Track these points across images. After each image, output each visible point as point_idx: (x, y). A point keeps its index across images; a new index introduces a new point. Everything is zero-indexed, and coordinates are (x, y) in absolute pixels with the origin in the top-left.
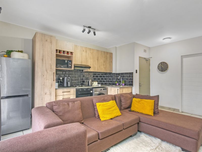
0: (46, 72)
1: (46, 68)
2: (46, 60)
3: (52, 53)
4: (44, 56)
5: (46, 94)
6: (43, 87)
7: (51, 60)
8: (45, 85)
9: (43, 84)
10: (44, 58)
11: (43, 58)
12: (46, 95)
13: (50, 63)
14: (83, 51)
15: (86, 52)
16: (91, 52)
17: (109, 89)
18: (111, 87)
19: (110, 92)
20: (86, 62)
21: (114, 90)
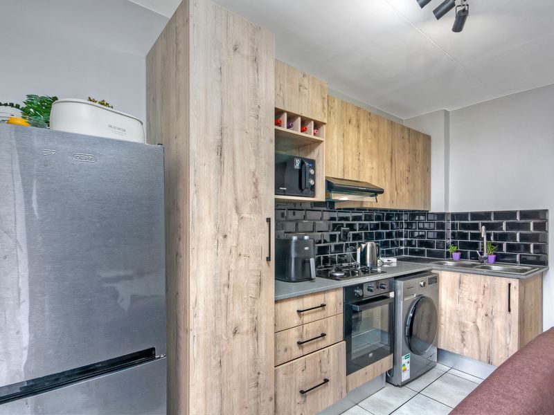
0: (235, 216)
1: (235, 193)
2: (234, 154)
3: (257, 117)
4: (224, 131)
5: (235, 332)
6: (223, 298)
7: (257, 153)
8: (232, 282)
9: (225, 279)
10: (225, 140)
11: (222, 140)
12: (238, 337)
13: (253, 166)
14: (350, 122)
15: (358, 126)
16: (372, 130)
17: (447, 278)
18: (460, 274)
19: (453, 291)
20: (357, 168)
21: (482, 288)
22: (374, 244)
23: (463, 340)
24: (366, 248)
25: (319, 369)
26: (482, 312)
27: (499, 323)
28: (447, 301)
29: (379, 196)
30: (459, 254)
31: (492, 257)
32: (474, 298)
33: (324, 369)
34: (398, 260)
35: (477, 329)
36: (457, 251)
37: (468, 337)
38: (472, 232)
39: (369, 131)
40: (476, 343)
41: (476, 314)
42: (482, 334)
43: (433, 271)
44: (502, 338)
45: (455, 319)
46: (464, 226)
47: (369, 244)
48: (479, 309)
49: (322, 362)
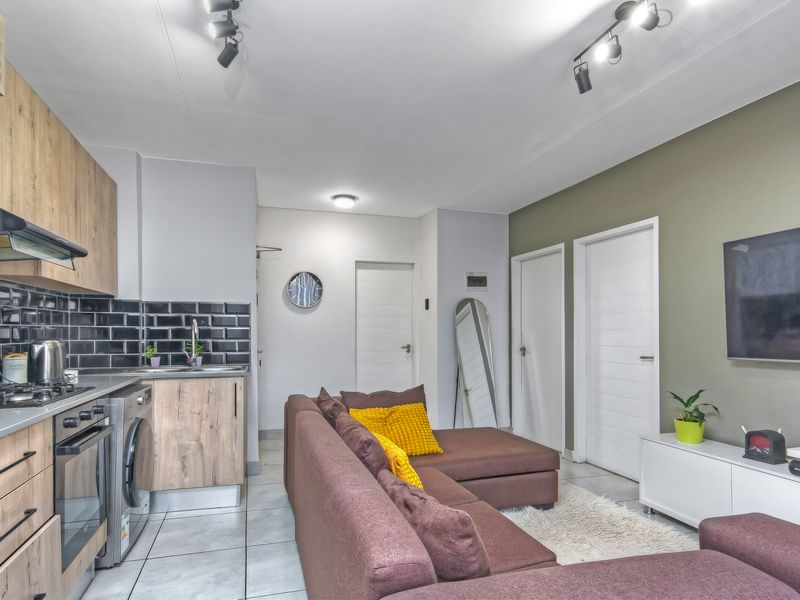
14: (20, 111)
15: (33, 125)
16: (50, 141)
17: (161, 389)
18: (178, 381)
19: (170, 406)
20: (31, 201)
21: (206, 394)
22: (59, 345)
23: (184, 467)
24: (42, 352)
25: (27, 581)
26: (206, 424)
27: (224, 433)
28: (162, 423)
29: (77, 260)
30: (158, 359)
31: (200, 359)
32: (196, 409)
33: (34, 578)
34: (80, 373)
35: (201, 447)
36: (156, 356)
37: (190, 462)
38: (174, 327)
39: (47, 142)
40: (199, 464)
41: (200, 429)
42: (207, 452)
43: (144, 383)
44: (228, 450)
45: (174, 443)
46: (162, 321)
47: (47, 346)
48: (203, 422)
49: (31, 566)
